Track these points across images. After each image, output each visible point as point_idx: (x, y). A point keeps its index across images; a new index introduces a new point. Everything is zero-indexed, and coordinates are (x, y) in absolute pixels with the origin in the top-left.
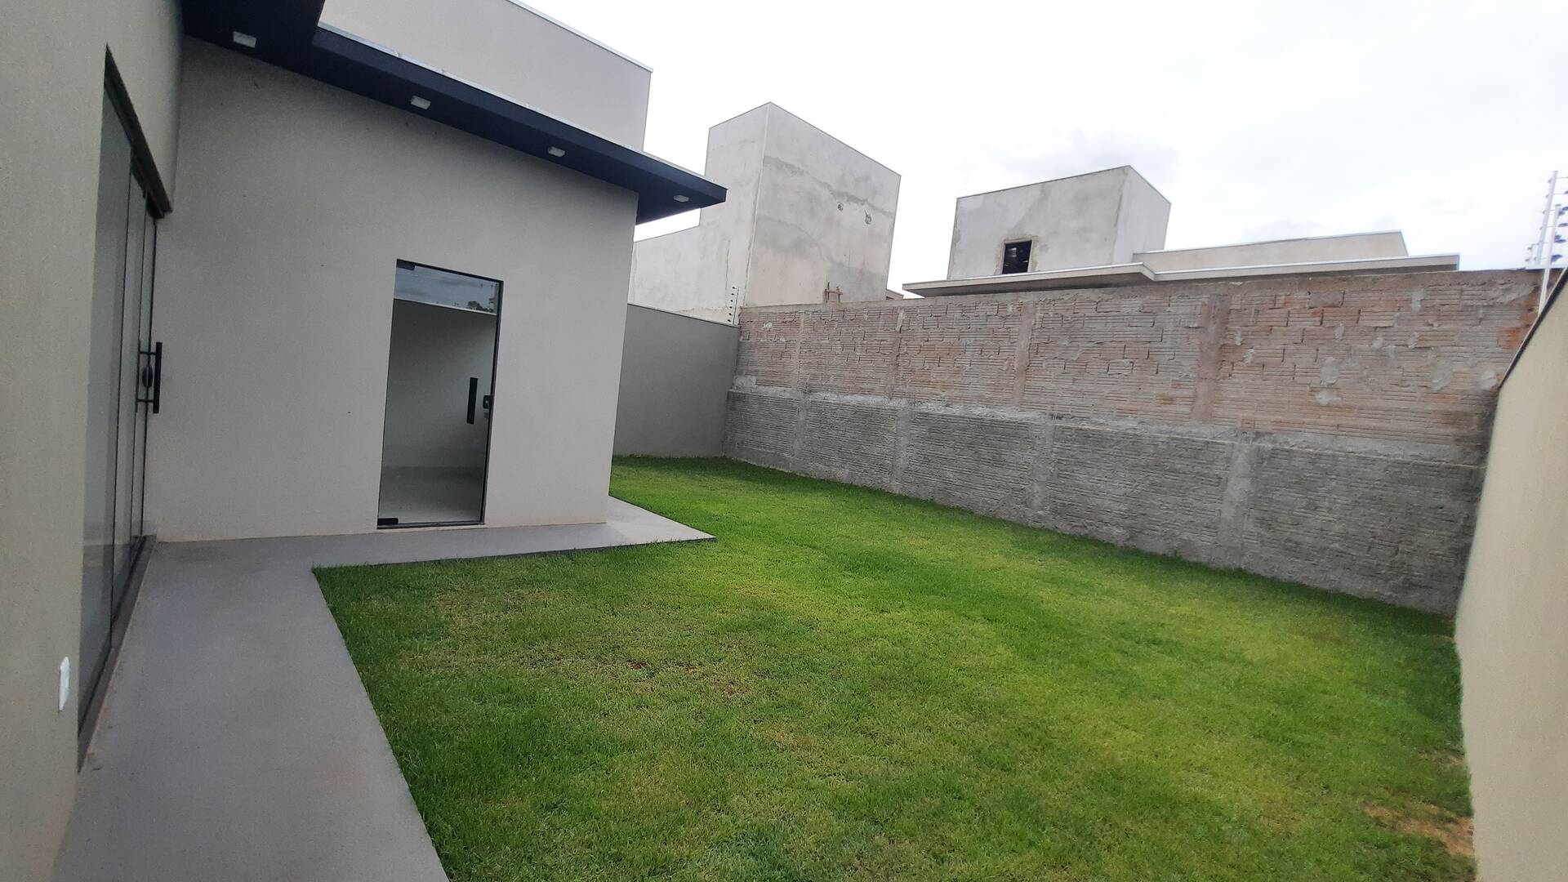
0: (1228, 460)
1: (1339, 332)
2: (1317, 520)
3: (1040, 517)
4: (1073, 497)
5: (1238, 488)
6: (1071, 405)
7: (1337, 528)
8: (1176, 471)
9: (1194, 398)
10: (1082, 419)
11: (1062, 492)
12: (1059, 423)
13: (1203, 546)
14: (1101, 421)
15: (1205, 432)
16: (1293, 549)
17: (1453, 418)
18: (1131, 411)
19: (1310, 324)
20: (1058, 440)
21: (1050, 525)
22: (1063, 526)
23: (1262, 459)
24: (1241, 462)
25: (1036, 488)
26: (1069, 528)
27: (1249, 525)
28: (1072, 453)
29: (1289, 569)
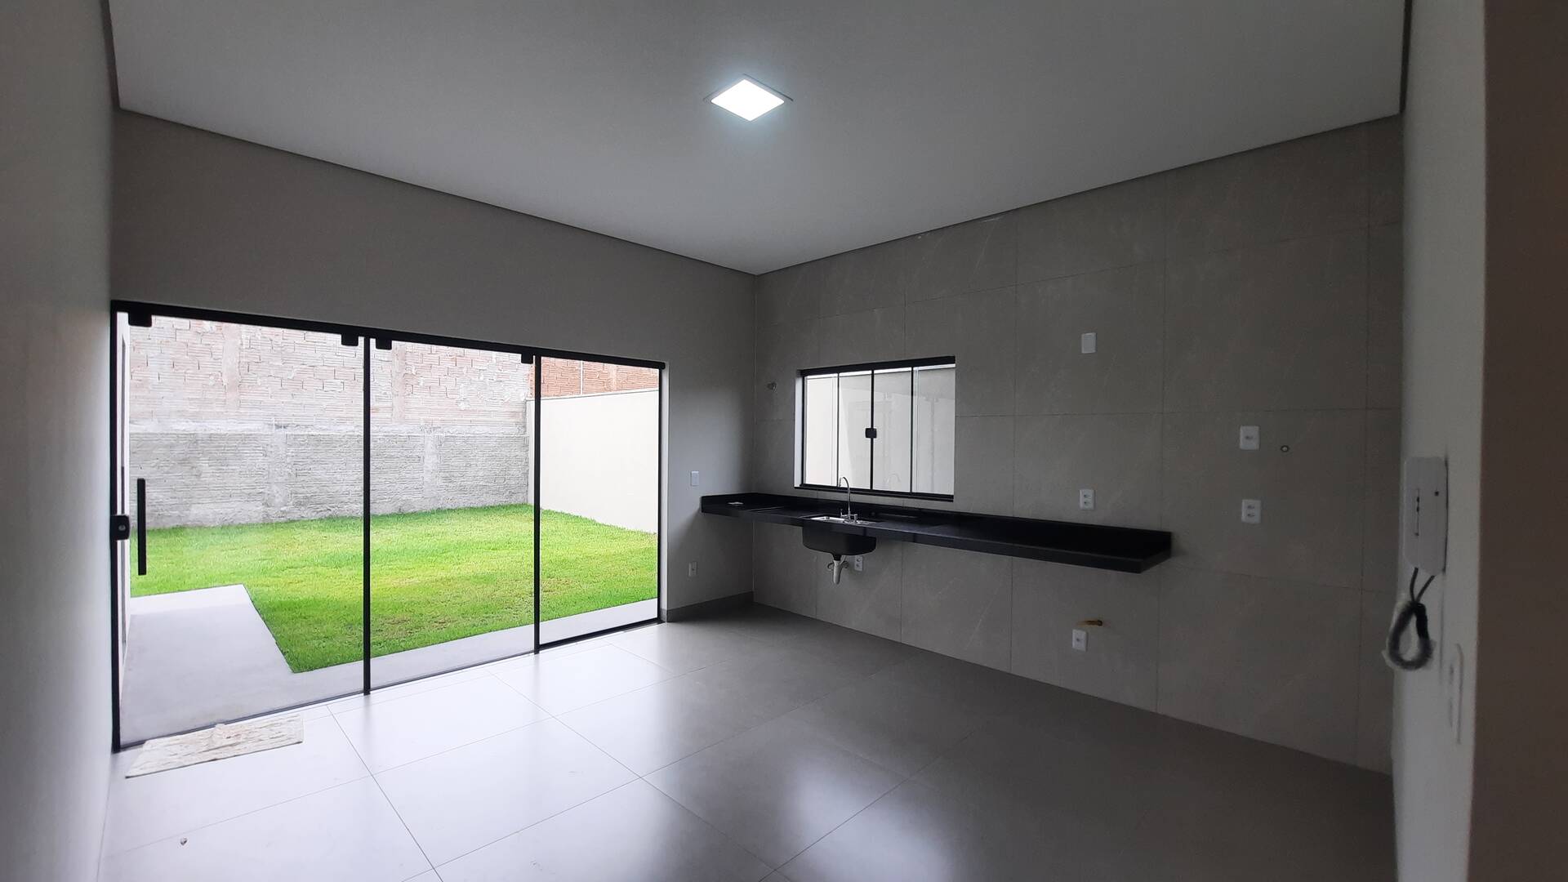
0: (423, 446)
1: (464, 370)
2: (471, 472)
3: (283, 512)
4: (314, 489)
5: (431, 461)
6: (293, 415)
7: (481, 474)
8: (391, 457)
9: (392, 408)
10: (307, 427)
11: (303, 487)
12: (288, 432)
13: (417, 502)
14: (325, 427)
15: (404, 429)
16: (463, 490)
17: (514, 414)
18: (348, 419)
19: (450, 365)
20: (290, 446)
21: (295, 516)
22: (307, 513)
23: (440, 443)
24: (430, 446)
25: (275, 488)
26: (314, 514)
27: (440, 482)
28: (307, 455)
29: (462, 501)
